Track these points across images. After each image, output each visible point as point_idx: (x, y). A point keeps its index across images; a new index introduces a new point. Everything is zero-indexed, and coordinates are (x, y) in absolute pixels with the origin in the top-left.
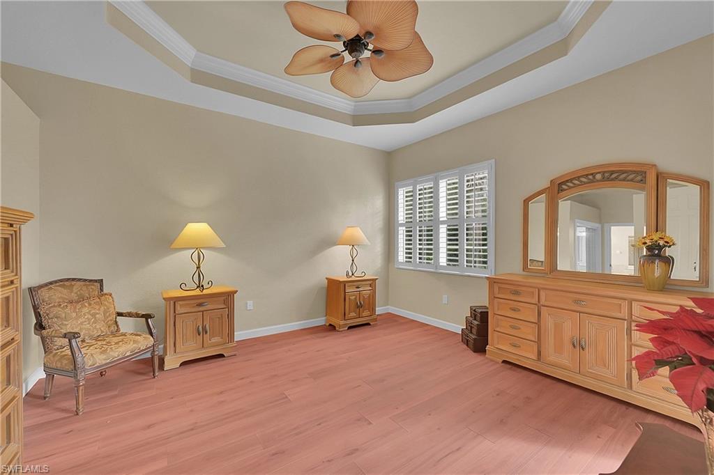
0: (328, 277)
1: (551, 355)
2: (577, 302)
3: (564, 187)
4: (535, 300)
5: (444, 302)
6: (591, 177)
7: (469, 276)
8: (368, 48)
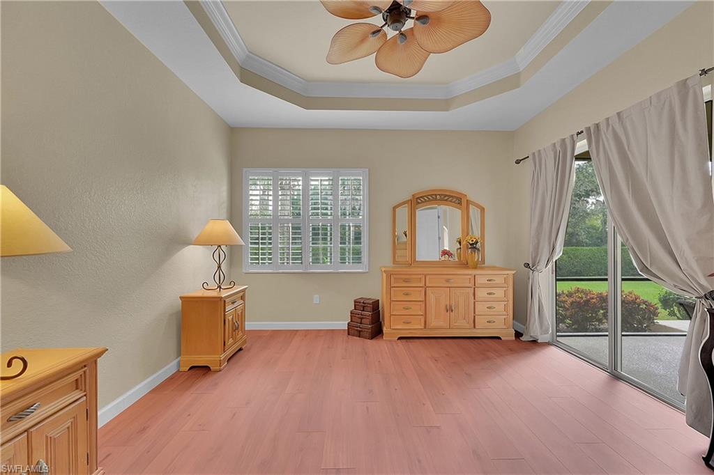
0: (182, 295)
1: (433, 322)
2: (448, 281)
3: (419, 201)
4: (423, 284)
5: (315, 302)
6: (434, 196)
7: (345, 273)
8: (411, 16)
